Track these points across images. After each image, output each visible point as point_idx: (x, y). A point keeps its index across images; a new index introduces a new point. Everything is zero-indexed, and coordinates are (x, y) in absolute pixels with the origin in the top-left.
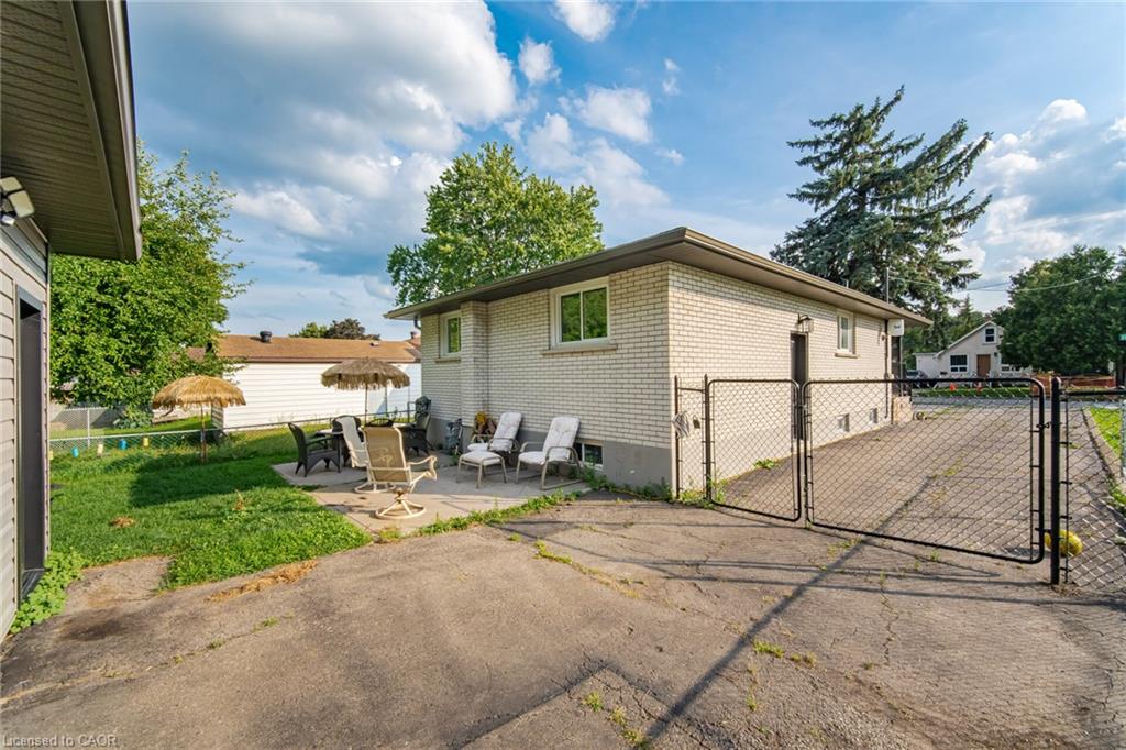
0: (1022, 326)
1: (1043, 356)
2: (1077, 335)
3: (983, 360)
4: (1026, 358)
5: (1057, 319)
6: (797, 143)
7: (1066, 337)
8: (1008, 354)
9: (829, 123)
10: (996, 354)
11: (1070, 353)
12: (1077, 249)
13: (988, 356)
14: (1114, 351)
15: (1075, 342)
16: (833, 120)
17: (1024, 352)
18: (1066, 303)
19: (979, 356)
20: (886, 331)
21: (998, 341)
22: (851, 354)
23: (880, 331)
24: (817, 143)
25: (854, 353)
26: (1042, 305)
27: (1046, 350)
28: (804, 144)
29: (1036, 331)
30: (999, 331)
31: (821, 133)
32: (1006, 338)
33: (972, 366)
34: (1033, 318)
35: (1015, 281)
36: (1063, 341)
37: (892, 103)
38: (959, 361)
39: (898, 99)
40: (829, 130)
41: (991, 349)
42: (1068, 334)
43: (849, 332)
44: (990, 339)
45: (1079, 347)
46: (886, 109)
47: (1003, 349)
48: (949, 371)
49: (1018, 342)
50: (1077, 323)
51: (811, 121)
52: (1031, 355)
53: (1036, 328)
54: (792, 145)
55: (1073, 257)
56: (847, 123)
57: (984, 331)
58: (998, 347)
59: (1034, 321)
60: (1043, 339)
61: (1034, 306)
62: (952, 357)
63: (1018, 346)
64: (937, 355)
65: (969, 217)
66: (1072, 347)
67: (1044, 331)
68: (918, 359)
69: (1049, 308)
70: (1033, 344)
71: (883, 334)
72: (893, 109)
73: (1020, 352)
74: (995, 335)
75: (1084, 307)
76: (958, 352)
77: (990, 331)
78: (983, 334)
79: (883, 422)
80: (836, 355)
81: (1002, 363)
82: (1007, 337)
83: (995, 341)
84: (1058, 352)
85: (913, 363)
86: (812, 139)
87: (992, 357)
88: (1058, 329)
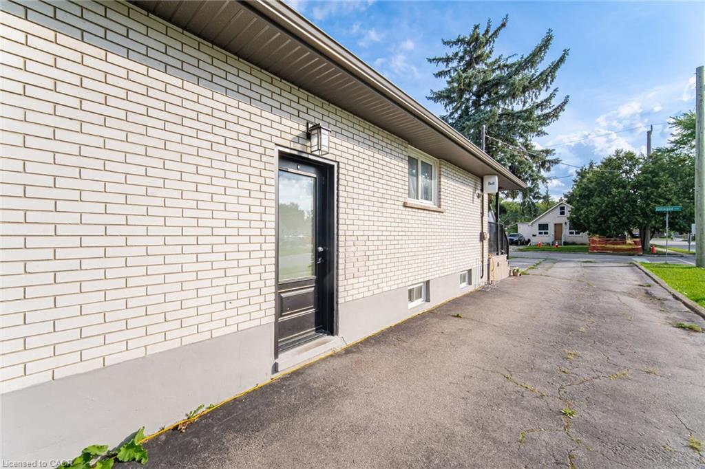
0: (583, 204)
1: (597, 224)
2: (618, 210)
3: (558, 226)
4: (586, 225)
5: (606, 198)
6: (433, 60)
7: (611, 212)
8: (574, 222)
9: (455, 43)
10: (566, 223)
11: (614, 222)
12: (618, 152)
13: (561, 224)
14: (641, 221)
15: (617, 215)
16: (458, 41)
17: (585, 221)
18: (611, 188)
19: (555, 224)
20: (482, 190)
21: (567, 214)
22: (435, 208)
23: (476, 189)
24: (448, 60)
25: (439, 206)
26: (596, 189)
27: (599, 220)
28: (439, 60)
29: (592, 207)
30: (568, 208)
31: (450, 51)
32: (572, 212)
33: (551, 230)
34: (589, 199)
35: (579, 174)
36: (609, 214)
37: (499, 29)
38: (544, 227)
39: (503, 25)
40: (455, 49)
41: (563, 220)
42: (613, 209)
43: (434, 183)
44: (562, 213)
45: (618, 218)
46: (496, 33)
47: (571, 219)
48: (538, 234)
49: (581, 215)
50: (618, 201)
51: (443, 40)
52: (589, 223)
53: (592, 205)
54: (430, 60)
55: (615, 158)
56: (469, 44)
57: (559, 208)
58: (568, 218)
59: (591, 201)
60: (597, 212)
61: (590, 191)
62: (540, 225)
63: (581, 218)
64: (530, 223)
65: (554, 116)
66: (615, 218)
67: (598, 207)
68: (519, 226)
69: (601, 191)
70: (591, 216)
71: (479, 192)
72: (501, 32)
73: (582, 221)
74: (566, 211)
75: (623, 191)
76: (543, 221)
77: (562, 208)
78: (558, 211)
79: (478, 282)
80: (405, 205)
81: (570, 229)
82: (574, 211)
83: (565, 215)
84: (605, 221)
85: (516, 229)
86: (445, 56)
87: (564, 225)
88: (607, 206)
